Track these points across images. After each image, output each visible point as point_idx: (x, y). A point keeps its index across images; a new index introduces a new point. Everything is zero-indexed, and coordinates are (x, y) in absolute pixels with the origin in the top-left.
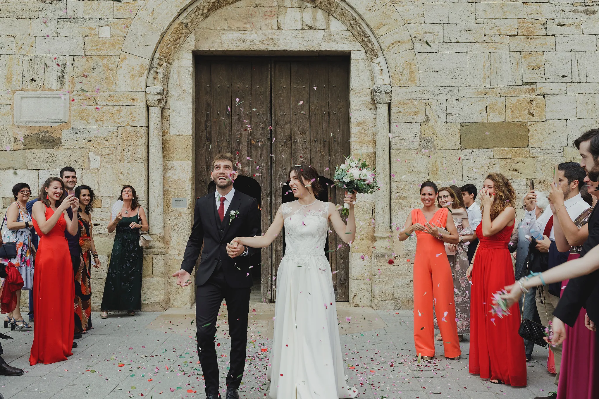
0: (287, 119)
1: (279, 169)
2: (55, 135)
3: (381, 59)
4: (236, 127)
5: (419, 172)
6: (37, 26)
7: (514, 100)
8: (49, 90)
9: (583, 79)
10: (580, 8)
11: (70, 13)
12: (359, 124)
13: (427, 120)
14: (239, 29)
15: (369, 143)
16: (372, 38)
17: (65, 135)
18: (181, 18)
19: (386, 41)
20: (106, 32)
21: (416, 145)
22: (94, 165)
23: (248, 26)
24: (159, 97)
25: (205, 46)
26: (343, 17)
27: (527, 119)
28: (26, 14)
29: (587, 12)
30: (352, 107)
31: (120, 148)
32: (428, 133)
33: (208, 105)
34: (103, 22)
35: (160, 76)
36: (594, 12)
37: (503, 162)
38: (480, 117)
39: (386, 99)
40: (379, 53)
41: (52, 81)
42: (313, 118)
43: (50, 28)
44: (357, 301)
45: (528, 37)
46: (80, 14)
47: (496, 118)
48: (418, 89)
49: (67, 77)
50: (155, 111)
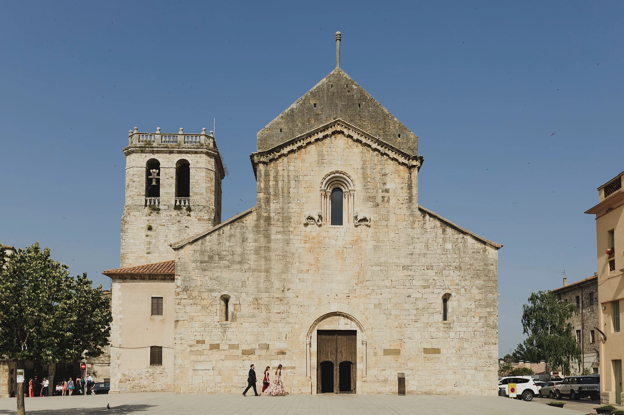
0: (340, 346)
1: (338, 359)
2: (285, 352)
3: (364, 333)
4: (327, 349)
5: (373, 361)
6: (280, 325)
7: (397, 343)
8: (283, 340)
9: (414, 338)
10: (414, 321)
11: (288, 321)
12: (359, 349)
13: (376, 348)
14: (329, 324)
15: (361, 353)
16: (362, 327)
17: (287, 352)
18: (315, 323)
19: (365, 329)
20: (297, 326)
21: (373, 355)
22: (294, 359)
23: (331, 323)
24: (310, 342)
25: (320, 329)
26: (355, 321)
27: (400, 348)
28: (277, 322)
29: (415, 322)
30: (357, 344)
31: (300, 355)
32: (376, 352)
33: (320, 343)
34: (296, 324)
35: (310, 337)
36: (417, 322)
37: (394, 359)
38: (388, 348)
39: (366, 343)
40: (364, 331)
41: (284, 339)
42: (347, 346)
43: (283, 325)
44: (358, 393)
45: (401, 328)
46: (290, 322)
47: (392, 348)
48: (373, 340)
49: (287, 337)
50: (308, 346)
